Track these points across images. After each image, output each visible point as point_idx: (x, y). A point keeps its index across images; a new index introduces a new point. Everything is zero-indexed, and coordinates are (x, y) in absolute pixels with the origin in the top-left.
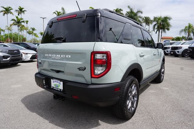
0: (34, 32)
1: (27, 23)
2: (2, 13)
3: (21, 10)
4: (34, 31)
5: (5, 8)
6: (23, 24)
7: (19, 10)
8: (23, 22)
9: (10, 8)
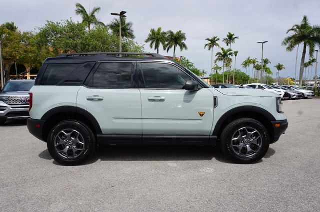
0: (268, 66)
1: (236, 55)
2: (207, 47)
3: (230, 38)
4: (267, 63)
5: (210, 40)
6: (230, 57)
7: (227, 38)
8: (231, 54)
9: (215, 38)
